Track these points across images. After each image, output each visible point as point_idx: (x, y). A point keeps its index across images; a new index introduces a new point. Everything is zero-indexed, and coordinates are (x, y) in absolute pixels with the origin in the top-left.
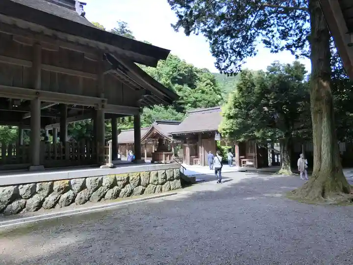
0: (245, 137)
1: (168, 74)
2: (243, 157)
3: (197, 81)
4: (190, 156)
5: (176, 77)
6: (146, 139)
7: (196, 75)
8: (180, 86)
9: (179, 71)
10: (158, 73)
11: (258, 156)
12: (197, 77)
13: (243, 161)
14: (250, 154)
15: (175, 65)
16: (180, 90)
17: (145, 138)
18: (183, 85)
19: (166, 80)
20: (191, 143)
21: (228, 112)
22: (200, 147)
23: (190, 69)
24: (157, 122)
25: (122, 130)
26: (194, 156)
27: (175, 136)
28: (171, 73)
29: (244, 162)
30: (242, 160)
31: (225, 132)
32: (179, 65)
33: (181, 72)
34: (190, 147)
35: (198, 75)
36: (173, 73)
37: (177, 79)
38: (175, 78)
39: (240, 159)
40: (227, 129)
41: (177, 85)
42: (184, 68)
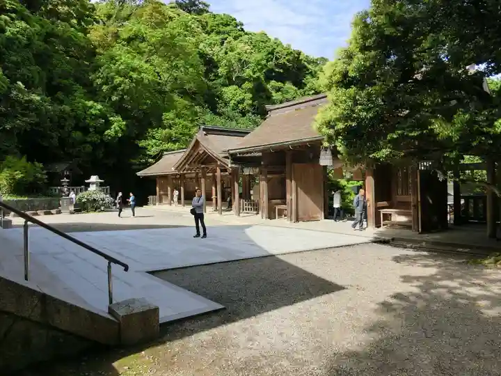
0: (395, 144)
1: (259, 65)
2: (385, 203)
3: (308, 77)
4: (270, 199)
5: (272, 69)
6: (187, 166)
7: (305, 67)
8: (279, 84)
9: (277, 59)
10: (240, 60)
11: (424, 201)
12: (308, 70)
13: (385, 215)
14: (399, 197)
15: (270, 49)
16: (278, 90)
17: (185, 164)
18: (284, 83)
19: (254, 73)
20: (269, 173)
21: (341, 67)
22: (288, 181)
23: (296, 55)
24: (204, 129)
25: (165, 153)
26: (278, 201)
27: (235, 158)
28: (264, 62)
29: (387, 217)
30: (383, 211)
31: (331, 132)
32: (276, 50)
33: (282, 61)
34: (268, 181)
35: (309, 67)
36: (268, 61)
37: (275, 72)
38: (271, 71)
39: (377, 209)
40: (338, 120)
41: (273, 83)
42: (286, 55)
